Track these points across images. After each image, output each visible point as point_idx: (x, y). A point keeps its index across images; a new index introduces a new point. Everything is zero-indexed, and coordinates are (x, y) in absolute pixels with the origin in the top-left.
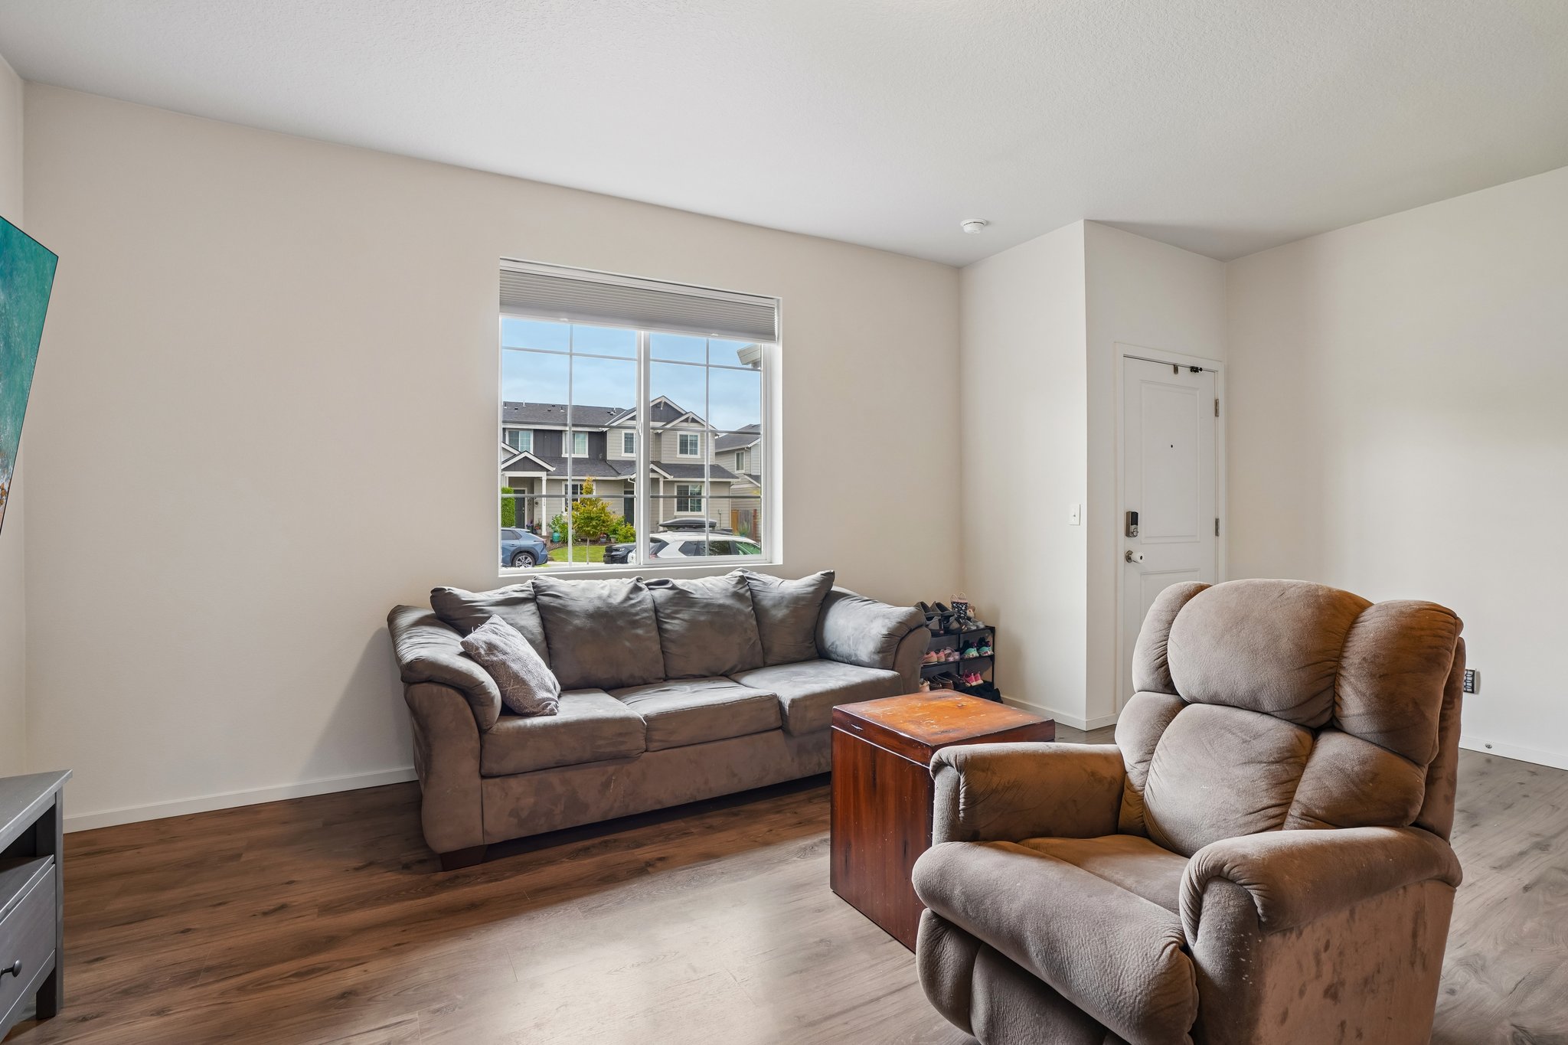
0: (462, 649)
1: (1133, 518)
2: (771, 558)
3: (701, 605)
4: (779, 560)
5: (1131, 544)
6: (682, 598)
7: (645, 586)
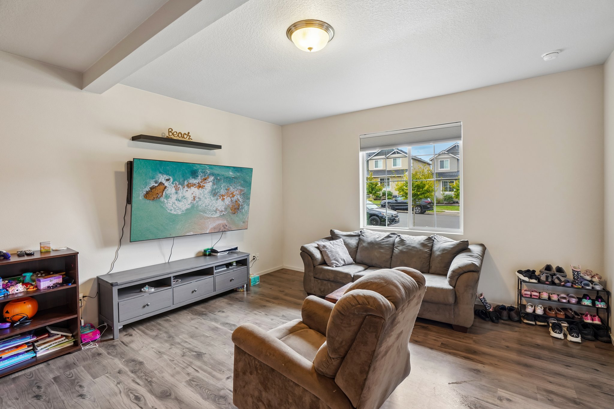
0: (317, 246)
3: (406, 245)
6: (402, 241)
7: (396, 236)
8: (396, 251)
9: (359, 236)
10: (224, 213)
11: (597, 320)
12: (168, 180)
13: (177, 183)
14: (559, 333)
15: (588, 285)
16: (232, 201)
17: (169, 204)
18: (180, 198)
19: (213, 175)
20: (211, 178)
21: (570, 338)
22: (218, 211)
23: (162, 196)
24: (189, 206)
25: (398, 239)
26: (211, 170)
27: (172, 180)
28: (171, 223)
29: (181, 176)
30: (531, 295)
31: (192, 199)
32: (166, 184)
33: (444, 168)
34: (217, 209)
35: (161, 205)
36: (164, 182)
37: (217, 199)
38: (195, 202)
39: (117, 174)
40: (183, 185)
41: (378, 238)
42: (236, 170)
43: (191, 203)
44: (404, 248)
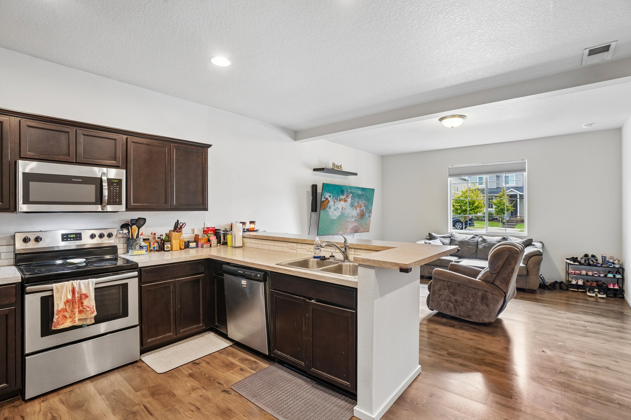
3: (488, 243)
4: (527, 235)
7: (478, 237)
8: (480, 247)
9: (450, 237)
10: (356, 218)
11: (616, 286)
12: (330, 196)
13: (335, 199)
14: (593, 293)
15: (611, 265)
16: (360, 210)
17: (331, 213)
18: (336, 209)
19: (351, 193)
20: (351, 195)
21: (599, 296)
22: (354, 217)
23: (327, 207)
24: (340, 214)
25: (480, 239)
26: (351, 190)
27: (332, 196)
28: (331, 225)
29: (336, 194)
30: (575, 273)
31: (342, 209)
32: (329, 199)
33: (482, 185)
34: (353, 216)
35: (327, 213)
36: (328, 197)
37: (353, 209)
38: (343, 211)
39: (307, 192)
40: (337, 199)
41: (466, 238)
42: (362, 190)
43: (341, 211)
44: (487, 245)
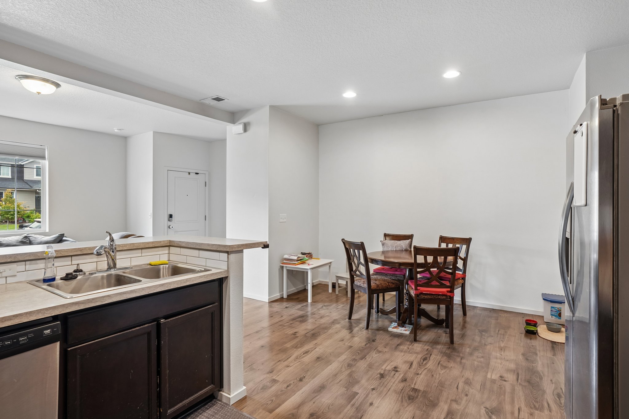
1: (171, 216)
2: (45, 230)
4: (47, 231)
5: (170, 223)
